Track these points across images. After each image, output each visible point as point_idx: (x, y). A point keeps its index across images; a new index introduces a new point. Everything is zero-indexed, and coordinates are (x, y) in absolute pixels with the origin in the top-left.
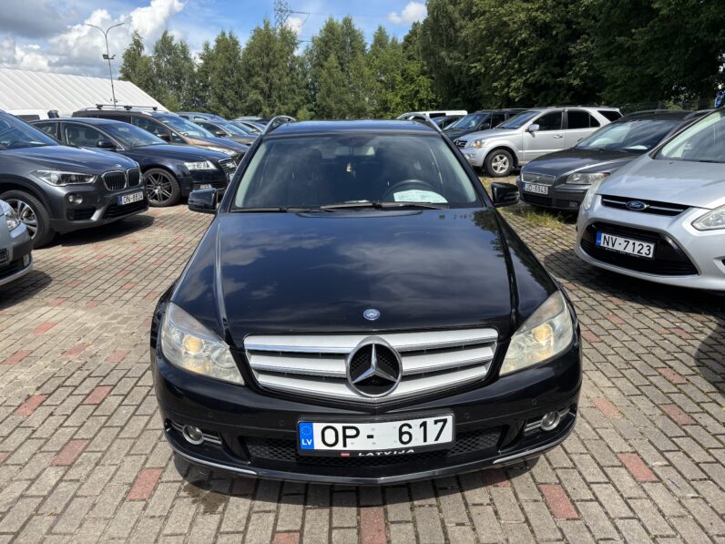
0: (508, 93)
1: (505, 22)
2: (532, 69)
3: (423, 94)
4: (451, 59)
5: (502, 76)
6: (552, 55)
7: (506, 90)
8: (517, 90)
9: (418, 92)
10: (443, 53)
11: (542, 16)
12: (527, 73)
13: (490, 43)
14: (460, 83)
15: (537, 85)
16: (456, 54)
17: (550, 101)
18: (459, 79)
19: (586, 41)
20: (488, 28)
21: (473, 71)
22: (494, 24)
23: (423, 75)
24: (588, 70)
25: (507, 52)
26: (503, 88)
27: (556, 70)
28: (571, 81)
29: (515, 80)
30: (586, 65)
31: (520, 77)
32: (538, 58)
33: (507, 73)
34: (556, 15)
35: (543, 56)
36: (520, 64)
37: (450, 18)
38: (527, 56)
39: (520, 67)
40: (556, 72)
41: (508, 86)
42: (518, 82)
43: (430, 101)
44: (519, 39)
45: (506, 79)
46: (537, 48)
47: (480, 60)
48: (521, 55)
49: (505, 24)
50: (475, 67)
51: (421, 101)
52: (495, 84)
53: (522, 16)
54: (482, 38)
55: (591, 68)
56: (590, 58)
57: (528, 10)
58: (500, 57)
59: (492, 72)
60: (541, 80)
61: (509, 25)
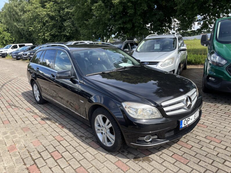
0: (44, 37)
1: (39, 14)
2: (51, 30)
3: (6, 38)
4: (19, 26)
5: (41, 32)
6: (57, 26)
7: (43, 36)
8: (48, 36)
9: (4, 37)
10: (15, 24)
11: (51, 13)
12: (50, 31)
13: (35, 21)
14: (24, 34)
15: (54, 35)
16: (20, 24)
17: (59, 40)
18: (23, 33)
19: (68, 22)
20: (33, 16)
21: (30, 30)
22: (35, 15)
23: (5, 31)
24: (71, 31)
25: (41, 24)
26: (42, 36)
27: (60, 31)
28: (66, 34)
29: (46, 33)
30: (70, 29)
31: (48, 32)
32: (53, 27)
33: (43, 31)
34: (56, 14)
35: (54, 26)
36: (47, 28)
37: (15, 11)
38: (49, 26)
39: (47, 29)
40: (59, 31)
41: (44, 35)
42: (47, 34)
43: (10, 41)
44: (45, 20)
45: (43, 33)
46: (52, 24)
47: (31, 26)
48: (47, 25)
49: (39, 15)
50: (31, 29)
51: (6, 41)
52: (39, 34)
53: (45, 13)
54: (31, 19)
55: (71, 30)
56: (70, 27)
57: (46, 11)
58: (39, 25)
59: (37, 31)
60: (55, 34)
61: (40, 15)
